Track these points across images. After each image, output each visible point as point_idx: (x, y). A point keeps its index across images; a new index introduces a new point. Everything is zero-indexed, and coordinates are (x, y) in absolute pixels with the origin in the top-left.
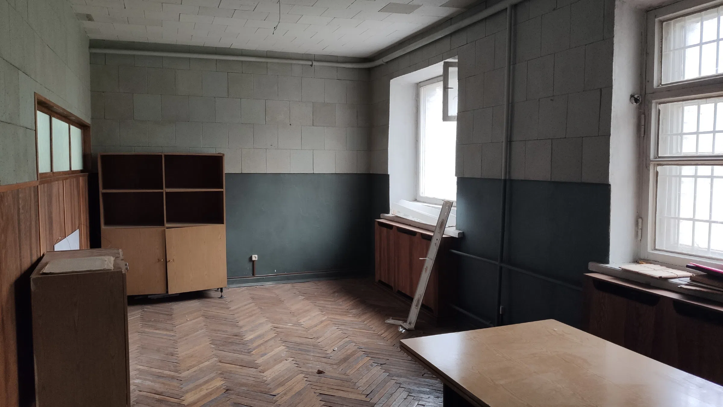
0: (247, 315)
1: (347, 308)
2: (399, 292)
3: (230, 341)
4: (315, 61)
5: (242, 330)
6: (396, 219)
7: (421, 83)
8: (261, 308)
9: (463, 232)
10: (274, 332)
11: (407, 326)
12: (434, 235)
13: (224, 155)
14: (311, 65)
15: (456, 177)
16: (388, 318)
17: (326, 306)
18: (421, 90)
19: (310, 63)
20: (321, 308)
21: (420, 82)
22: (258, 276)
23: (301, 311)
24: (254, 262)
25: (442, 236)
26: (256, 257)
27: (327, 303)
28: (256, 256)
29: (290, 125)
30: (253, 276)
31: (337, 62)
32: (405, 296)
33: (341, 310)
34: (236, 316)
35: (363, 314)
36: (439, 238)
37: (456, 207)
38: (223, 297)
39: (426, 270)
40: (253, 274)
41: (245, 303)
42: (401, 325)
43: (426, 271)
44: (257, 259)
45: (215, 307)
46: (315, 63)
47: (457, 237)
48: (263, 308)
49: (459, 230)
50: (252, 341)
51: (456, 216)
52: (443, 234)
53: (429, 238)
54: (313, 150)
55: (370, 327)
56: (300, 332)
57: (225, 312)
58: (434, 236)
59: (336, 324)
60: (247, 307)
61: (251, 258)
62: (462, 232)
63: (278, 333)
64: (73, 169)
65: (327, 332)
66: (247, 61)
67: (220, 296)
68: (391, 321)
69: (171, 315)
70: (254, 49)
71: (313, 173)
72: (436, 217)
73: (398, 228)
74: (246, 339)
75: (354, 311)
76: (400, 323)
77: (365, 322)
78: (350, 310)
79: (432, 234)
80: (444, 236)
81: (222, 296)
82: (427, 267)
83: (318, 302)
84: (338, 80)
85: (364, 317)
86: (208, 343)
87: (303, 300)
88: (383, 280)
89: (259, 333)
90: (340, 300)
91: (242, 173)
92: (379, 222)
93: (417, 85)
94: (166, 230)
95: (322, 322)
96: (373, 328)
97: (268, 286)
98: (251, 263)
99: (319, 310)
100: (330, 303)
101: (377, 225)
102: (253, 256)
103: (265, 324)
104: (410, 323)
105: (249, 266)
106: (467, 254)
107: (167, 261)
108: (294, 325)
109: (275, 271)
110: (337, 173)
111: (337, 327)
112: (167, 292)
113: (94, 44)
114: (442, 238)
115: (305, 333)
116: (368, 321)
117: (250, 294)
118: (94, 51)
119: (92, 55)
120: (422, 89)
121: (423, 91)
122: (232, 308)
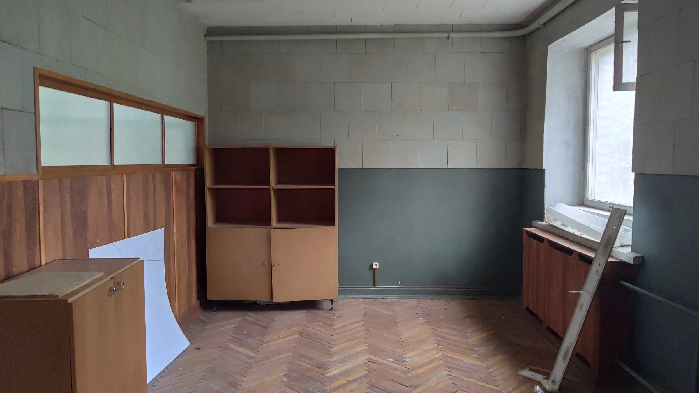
0: (348, 337)
1: (474, 343)
2: (549, 329)
3: (308, 374)
4: (453, 31)
5: (330, 360)
6: (551, 230)
7: (592, 48)
8: (368, 330)
9: (642, 257)
10: (366, 368)
11: (548, 385)
12: (595, 256)
13: (335, 147)
14: (448, 38)
15: (634, 173)
16: (523, 368)
17: (448, 336)
18: (591, 56)
19: (446, 35)
20: (439, 339)
21: (590, 46)
22: (378, 287)
23: (413, 340)
24: (375, 270)
25: (608, 260)
26: (377, 266)
27: (450, 332)
28: (378, 264)
29: (421, 111)
30: (374, 287)
31: (481, 31)
32: (555, 334)
33: (465, 346)
34: (335, 337)
35: (494, 355)
36: (603, 263)
37: (634, 215)
38: (333, 310)
39: (581, 307)
40: (374, 285)
41: (355, 320)
42: (540, 382)
43: (581, 310)
44: (378, 267)
45: (320, 322)
46: (452, 35)
47: (632, 263)
48: (370, 329)
49: (636, 252)
50: (335, 378)
51: (631, 230)
52: (610, 256)
53: (589, 261)
54: (448, 140)
55: (495, 378)
56: (398, 373)
57: (326, 330)
58: (596, 260)
59: (449, 367)
60: (353, 326)
61: (372, 265)
62: (640, 256)
63: (370, 370)
64: (167, 163)
65: (432, 378)
66: (372, 39)
67: (331, 309)
68: (527, 373)
69: (266, 328)
70: (380, 24)
71: (448, 168)
72: (601, 229)
73: (550, 242)
74: (328, 374)
75: (481, 349)
76: (539, 377)
77: (490, 370)
78: (477, 347)
79: (591, 255)
80: (610, 260)
81: (332, 308)
82: (582, 304)
83: (440, 329)
84: (482, 54)
85: (491, 361)
86: (282, 374)
87: (422, 324)
88: (531, 308)
89: (348, 366)
90: (469, 331)
91: (362, 168)
92: (528, 232)
93: (586, 50)
94: (271, 231)
95: (433, 361)
96: (498, 381)
97: (390, 299)
98: (371, 272)
99: (436, 342)
100: (454, 333)
101: (525, 235)
102: (374, 263)
103: (362, 354)
104: (553, 382)
105: (369, 275)
106: (646, 292)
107: (272, 264)
108: (396, 361)
109: (400, 283)
110: (478, 167)
111: (448, 373)
112: (272, 299)
113: (211, 32)
114: (607, 262)
115: (403, 375)
116: (495, 368)
117: (365, 308)
118: (211, 38)
119: (210, 43)
120: (594, 55)
121: (594, 56)
122: (337, 326)
